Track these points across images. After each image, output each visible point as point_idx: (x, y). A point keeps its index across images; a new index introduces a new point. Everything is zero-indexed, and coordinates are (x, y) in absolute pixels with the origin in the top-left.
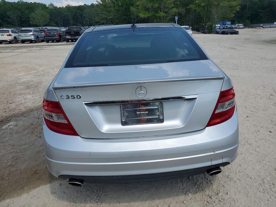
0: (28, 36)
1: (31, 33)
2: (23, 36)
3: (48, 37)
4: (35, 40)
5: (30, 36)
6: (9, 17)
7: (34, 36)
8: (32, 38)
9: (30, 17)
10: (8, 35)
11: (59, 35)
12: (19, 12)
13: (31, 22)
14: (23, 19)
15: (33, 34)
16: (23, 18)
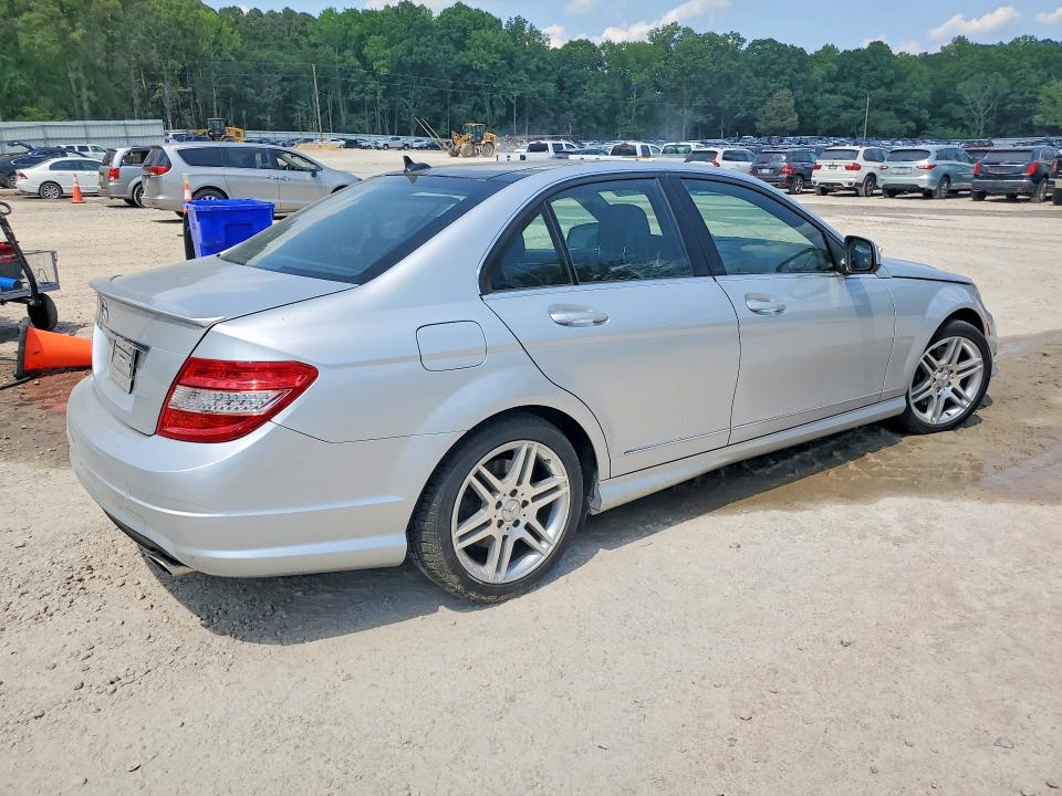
0: (909, 170)
1: (925, 162)
2: (895, 171)
3: (983, 178)
4: (933, 188)
5: (919, 172)
6: (960, 102)
7: (934, 174)
8: (924, 180)
9: (1040, 97)
10: (848, 168)
11: (1036, 172)
12: (1003, 81)
13: (1036, 117)
14: (1009, 107)
15: (930, 167)
16: (1012, 101)
